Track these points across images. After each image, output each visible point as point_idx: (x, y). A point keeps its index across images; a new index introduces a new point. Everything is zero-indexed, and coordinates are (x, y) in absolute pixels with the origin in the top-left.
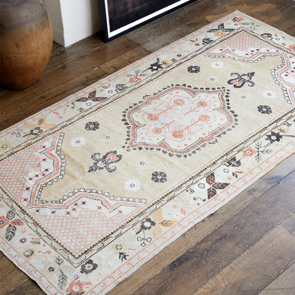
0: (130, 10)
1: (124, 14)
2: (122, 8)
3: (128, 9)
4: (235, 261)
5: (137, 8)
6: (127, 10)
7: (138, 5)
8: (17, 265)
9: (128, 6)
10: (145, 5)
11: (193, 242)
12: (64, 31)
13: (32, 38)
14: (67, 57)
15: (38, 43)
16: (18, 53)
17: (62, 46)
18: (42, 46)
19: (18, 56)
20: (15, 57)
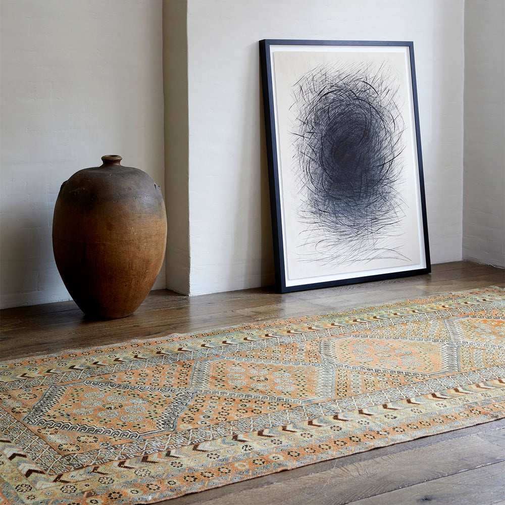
12: (191, 269)
13: (133, 220)
14: (188, 303)
15: (141, 231)
16: (109, 238)
17: (185, 295)
18: (146, 238)
19: (108, 243)
20: (104, 244)
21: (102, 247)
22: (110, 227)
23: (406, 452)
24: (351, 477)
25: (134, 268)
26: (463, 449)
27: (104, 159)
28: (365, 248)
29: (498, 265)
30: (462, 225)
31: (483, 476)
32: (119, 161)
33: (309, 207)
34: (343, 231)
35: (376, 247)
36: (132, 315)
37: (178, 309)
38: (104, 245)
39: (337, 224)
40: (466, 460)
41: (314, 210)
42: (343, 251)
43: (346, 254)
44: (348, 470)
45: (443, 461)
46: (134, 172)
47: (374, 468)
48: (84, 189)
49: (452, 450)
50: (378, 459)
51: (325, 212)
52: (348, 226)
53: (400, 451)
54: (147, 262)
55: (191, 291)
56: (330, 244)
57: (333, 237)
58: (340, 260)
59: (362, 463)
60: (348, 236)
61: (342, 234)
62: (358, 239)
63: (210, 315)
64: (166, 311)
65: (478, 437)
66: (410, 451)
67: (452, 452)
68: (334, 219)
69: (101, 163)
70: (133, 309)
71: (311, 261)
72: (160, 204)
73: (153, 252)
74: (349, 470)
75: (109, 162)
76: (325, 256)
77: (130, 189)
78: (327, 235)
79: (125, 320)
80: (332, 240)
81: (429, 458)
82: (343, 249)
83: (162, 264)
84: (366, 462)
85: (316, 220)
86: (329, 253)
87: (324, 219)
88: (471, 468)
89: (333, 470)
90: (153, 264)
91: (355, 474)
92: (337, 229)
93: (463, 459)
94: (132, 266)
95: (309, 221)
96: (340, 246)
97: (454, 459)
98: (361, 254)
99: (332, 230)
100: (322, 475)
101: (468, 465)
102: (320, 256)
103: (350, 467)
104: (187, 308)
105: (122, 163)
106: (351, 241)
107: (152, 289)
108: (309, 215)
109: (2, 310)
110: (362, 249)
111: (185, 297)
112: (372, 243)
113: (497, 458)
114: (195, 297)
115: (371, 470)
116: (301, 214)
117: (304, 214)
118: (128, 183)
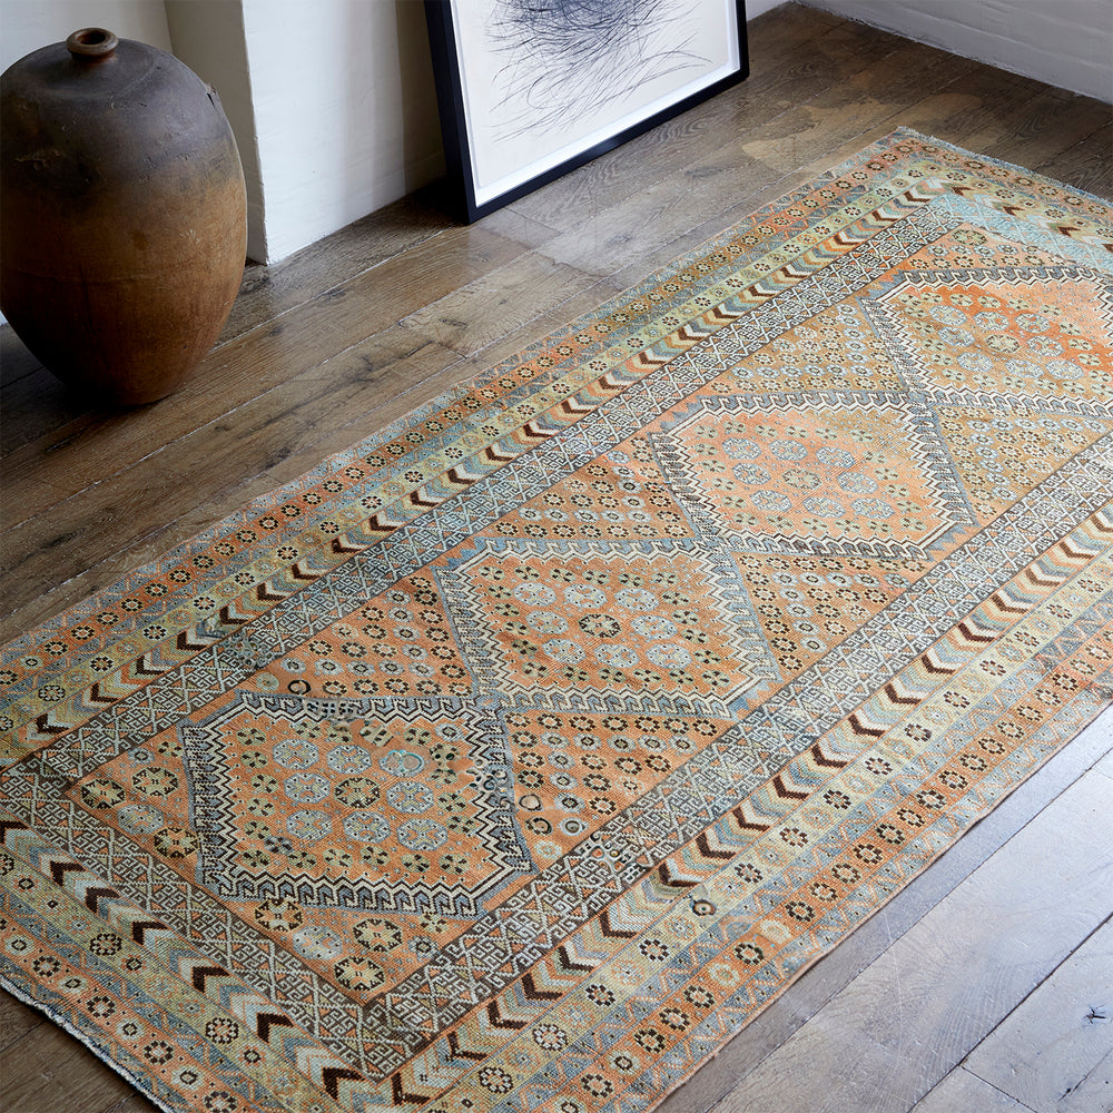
12: (266, 208)
13: (189, 213)
14: (280, 297)
15: (210, 229)
16: (143, 266)
18: (220, 240)
19: (142, 276)
20: (131, 280)
21: (129, 287)
22: (141, 240)
25: (201, 311)
28: (624, 66)
33: (511, 10)
34: (580, 43)
35: (645, 55)
39: (567, 30)
41: (520, 13)
42: (582, 87)
43: (587, 92)
48: (56, 152)
51: (541, 11)
52: (589, 27)
54: (225, 288)
55: (269, 253)
56: (556, 80)
57: (560, 63)
58: (575, 110)
60: (590, 52)
61: (578, 49)
62: (608, 51)
68: (561, 21)
71: (520, 132)
76: (547, 112)
78: (550, 63)
80: (558, 72)
82: (582, 83)
85: (525, 37)
86: (555, 103)
87: (540, 29)
92: (567, 42)
94: (198, 309)
95: (510, 42)
96: (575, 78)
98: (616, 82)
99: (558, 48)
102: (537, 116)
106: (596, 59)
108: (511, 28)
110: (617, 72)
111: (261, 273)
112: (636, 50)
114: (283, 267)
116: (495, 31)
117: (501, 31)
118: (160, 122)
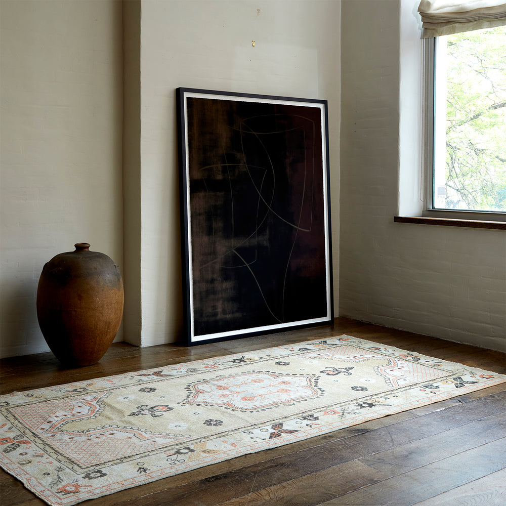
0: (220, 316)
1: (212, 319)
2: (210, 310)
3: (218, 314)
4: (290, 482)
5: (228, 316)
6: (215, 315)
7: (230, 313)
8: (6, 469)
9: (217, 310)
10: (238, 315)
11: (238, 466)
12: (142, 327)
13: (98, 292)
14: (140, 353)
15: (104, 300)
16: (79, 306)
17: (137, 347)
18: (108, 305)
19: (79, 310)
21: (74, 313)
22: (80, 298)
23: (306, 477)
24: (264, 501)
25: (98, 329)
26: (349, 473)
27: (76, 246)
29: (364, 320)
30: (338, 291)
31: (365, 496)
32: (88, 247)
36: (97, 364)
37: (132, 358)
38: (76, 311)
40: (351, 482)
44: (261, 494)
45: (334, 484)
46: (99, 256)
47: (282, 492)
48: (61, 269)
49: (341, 474)
50: (284, 484)
53: (301, 476)
54: (108, 324)
55: (142, 344)
59: (272, 488)
63: (156, 363)
64: (123, 359)
65: (360, 462)
66: (309, 475)
67: (341, 475)
69: (74, 249)
70: (98, 359)
72: (119, 280)
73: (113, 316)
74: (263, 494)
75: (81, 248)
77: (96, 269)
79: (92, 368)
81: (323, 482)
83: (120, 324)
84: (275, 487)
88: (355, 489)
89: (250, 495)
90: (112, 325)
91: (267, 498)
93: (349, 482)
94: (97, 328)
97: (342, 482)
100: (242, 500)
101: (353, 487)
103: (263, 492)
104: (139, 357)
105: (90, 249)
107: (113, 342)
109: (1, 359)
111: (138, 348)
113: (375, 480)
114: (145, 348)
115: (280, 494)
118: (94, 264)
